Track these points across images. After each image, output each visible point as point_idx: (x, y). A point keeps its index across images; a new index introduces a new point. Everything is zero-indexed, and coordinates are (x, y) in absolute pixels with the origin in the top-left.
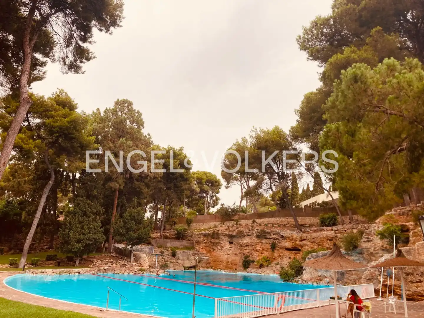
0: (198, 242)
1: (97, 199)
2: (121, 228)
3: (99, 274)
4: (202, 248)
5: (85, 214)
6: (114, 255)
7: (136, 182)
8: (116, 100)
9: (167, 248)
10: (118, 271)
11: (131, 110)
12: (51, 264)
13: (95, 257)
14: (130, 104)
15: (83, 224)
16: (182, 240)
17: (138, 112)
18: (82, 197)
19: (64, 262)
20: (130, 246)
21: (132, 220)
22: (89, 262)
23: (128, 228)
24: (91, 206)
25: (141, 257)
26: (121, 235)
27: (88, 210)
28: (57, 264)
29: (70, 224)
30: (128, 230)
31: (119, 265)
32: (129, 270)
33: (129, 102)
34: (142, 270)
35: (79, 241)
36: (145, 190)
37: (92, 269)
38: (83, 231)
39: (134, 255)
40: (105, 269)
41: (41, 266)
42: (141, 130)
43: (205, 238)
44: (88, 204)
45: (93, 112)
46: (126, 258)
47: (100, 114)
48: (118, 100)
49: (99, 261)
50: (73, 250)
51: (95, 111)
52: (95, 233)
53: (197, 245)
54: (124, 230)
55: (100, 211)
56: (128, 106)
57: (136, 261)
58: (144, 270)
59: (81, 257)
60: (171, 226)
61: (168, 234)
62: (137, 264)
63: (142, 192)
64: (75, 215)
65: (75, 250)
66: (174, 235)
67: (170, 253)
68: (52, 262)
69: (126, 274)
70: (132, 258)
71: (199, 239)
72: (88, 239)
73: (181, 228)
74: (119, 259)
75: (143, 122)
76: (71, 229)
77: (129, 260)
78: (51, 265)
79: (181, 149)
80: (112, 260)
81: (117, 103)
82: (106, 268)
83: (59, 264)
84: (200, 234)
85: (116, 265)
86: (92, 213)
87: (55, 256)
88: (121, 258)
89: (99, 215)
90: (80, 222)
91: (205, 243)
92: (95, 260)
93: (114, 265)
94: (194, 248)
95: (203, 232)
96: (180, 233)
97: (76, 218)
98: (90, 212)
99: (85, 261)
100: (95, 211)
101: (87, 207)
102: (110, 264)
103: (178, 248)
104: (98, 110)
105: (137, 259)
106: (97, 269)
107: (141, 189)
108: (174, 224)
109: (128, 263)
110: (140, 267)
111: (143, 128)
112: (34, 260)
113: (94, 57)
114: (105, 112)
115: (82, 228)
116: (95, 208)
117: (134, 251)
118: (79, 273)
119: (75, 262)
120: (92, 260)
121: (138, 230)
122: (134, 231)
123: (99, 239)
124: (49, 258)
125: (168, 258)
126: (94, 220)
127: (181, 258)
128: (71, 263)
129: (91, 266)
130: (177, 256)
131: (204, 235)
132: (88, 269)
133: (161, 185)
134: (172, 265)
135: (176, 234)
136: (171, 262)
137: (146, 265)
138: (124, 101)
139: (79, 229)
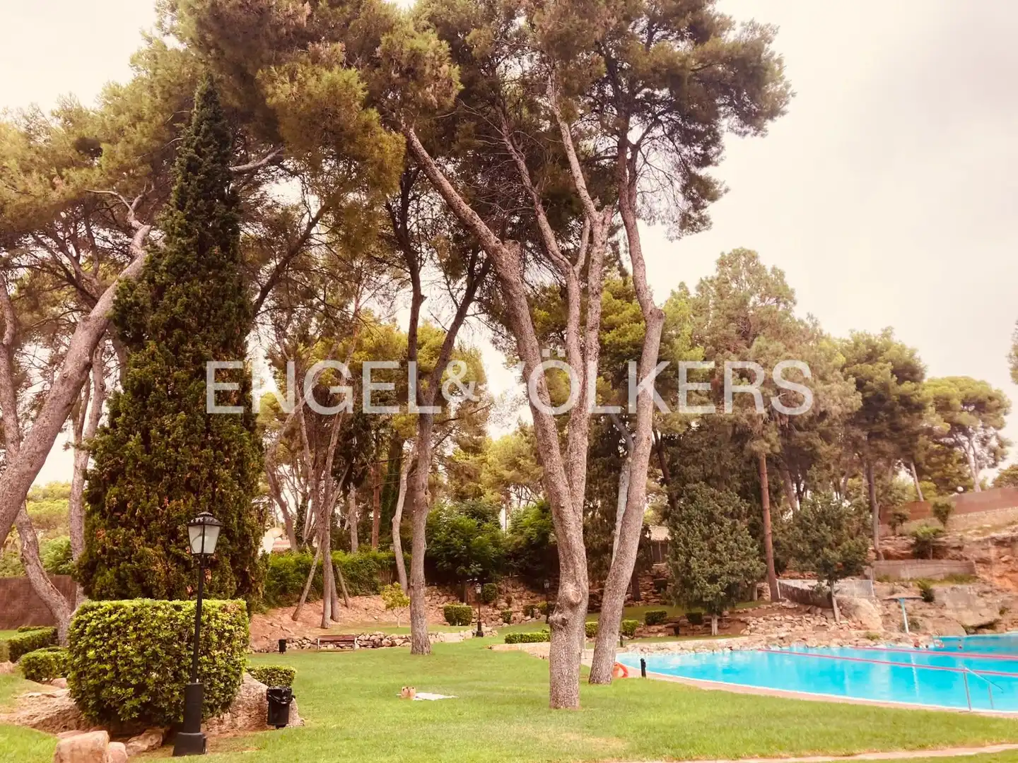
0: (984, 562)
1: (728, 483)
2: (799, 541)
3: (773, 649)
4: (1001, 577)
5: (710, 518)
6: (787, 603)
7: (797, 433)
8: (719, 256)
9: (906, 583)
10: (813, 641)
11: (756, 271)
12: (659, 631)
13: (746, 612)
14: (752, 256)
15: (713, 540)
16: (934, 557)
17: (774, 270)
18: (696, 482)
19: (683, 626)
20: (826, 581)
21: (820, 522)
22: (739, 625)
23: (814, 542)
24: (720, 498)
25: (857, 606)
26: (801, 556)
27: (716, 508)
28: (672, 630)
29: (686, 544)
30: (816, 545)
31: (809, 627)
32: (839, 636)
33: (749, 252)
34: (872, 638)
35: (713, 579)
36: (823, 448)
37: (754, 639)
38: (717, 555)
39: (839, 604)
40: (782, 638)
41: (642, 637)
42: (790, 310)
43: (1003, 550)
44: (713, 496)
45: (673, 293)
46: (819, 610)
47: (688, 294)
48: (723, 254)
49: (761, 619)
50: (704, 599)
51: (677, 290)
52: (744, 558)
53: (982, 569)
54: (808, 546)
55: (739, 508)
56: (746, 264)
57: (848, 616)
58: (878, 637)
59: (720, 613)
60: (894, 527)
61: (889, 548)
62: (852, 624)
63: (817, 454)
64: (689, 523)
65: (710, 598)
66: (908, 549)
67: (915, 592)
68: (660, 627)
69: (834, 647)
70: (837, 610)
71: (984, 554)
72: (731, 573)
73: (925, 529)
74: (804, 613)
75: (792, 292)
76: (690, 555)
77: (829, 615)
78: (660, 635)
79: (887, 334)
80: (789, 617)
81: (722, 263)
82: (783, 635)
83: (677, 631)
84: (986, 541)
85: (801, 628)
86: (725, 513)
87: (663, 614)
88: (809, 612)
89: (738, 517)
90: (706, 538)
91: (1005, 562)
92: (751, 618)
93: (797, 627)
94: (977, 577)
95: (994, 534)
96: (926, 543)
97: (696, 528)
98: (721, 514)
99: (729, 621)
100: (730, 509)
101: (711, 502)
102: (787, 626)
103: (931, 581)
104: (682, 285)
105: (848, 611)
106: (764, 638)
107: (815, 447)
108: (901, 521)
109: (829, 620)
110: (860, 629)
111: (795, 303)
112: (628, 624)
113: (726, 191)
114: (700, 288)
115: (713, 549)
116: (730, 504)
117: (836, 592)
118: (731, 648)
119: (709, 626)
120: (742, 619)
121: (838, 544)
122: (830, 546)
123: (754, 570)
124: (652, 620)
125: (914, 605)
126: (733, 529)
127: (949, 604)
128: (699, 627)
129: (747, 633)
130: (937, 598)
131: (1000, 543)
132: (745, 639)
133: (856, 432)
134: (929, 623)
135: (912, 546)
136: (923, 615)
137: (876, 625)
138: (737, 254)
139: (707, 553)
